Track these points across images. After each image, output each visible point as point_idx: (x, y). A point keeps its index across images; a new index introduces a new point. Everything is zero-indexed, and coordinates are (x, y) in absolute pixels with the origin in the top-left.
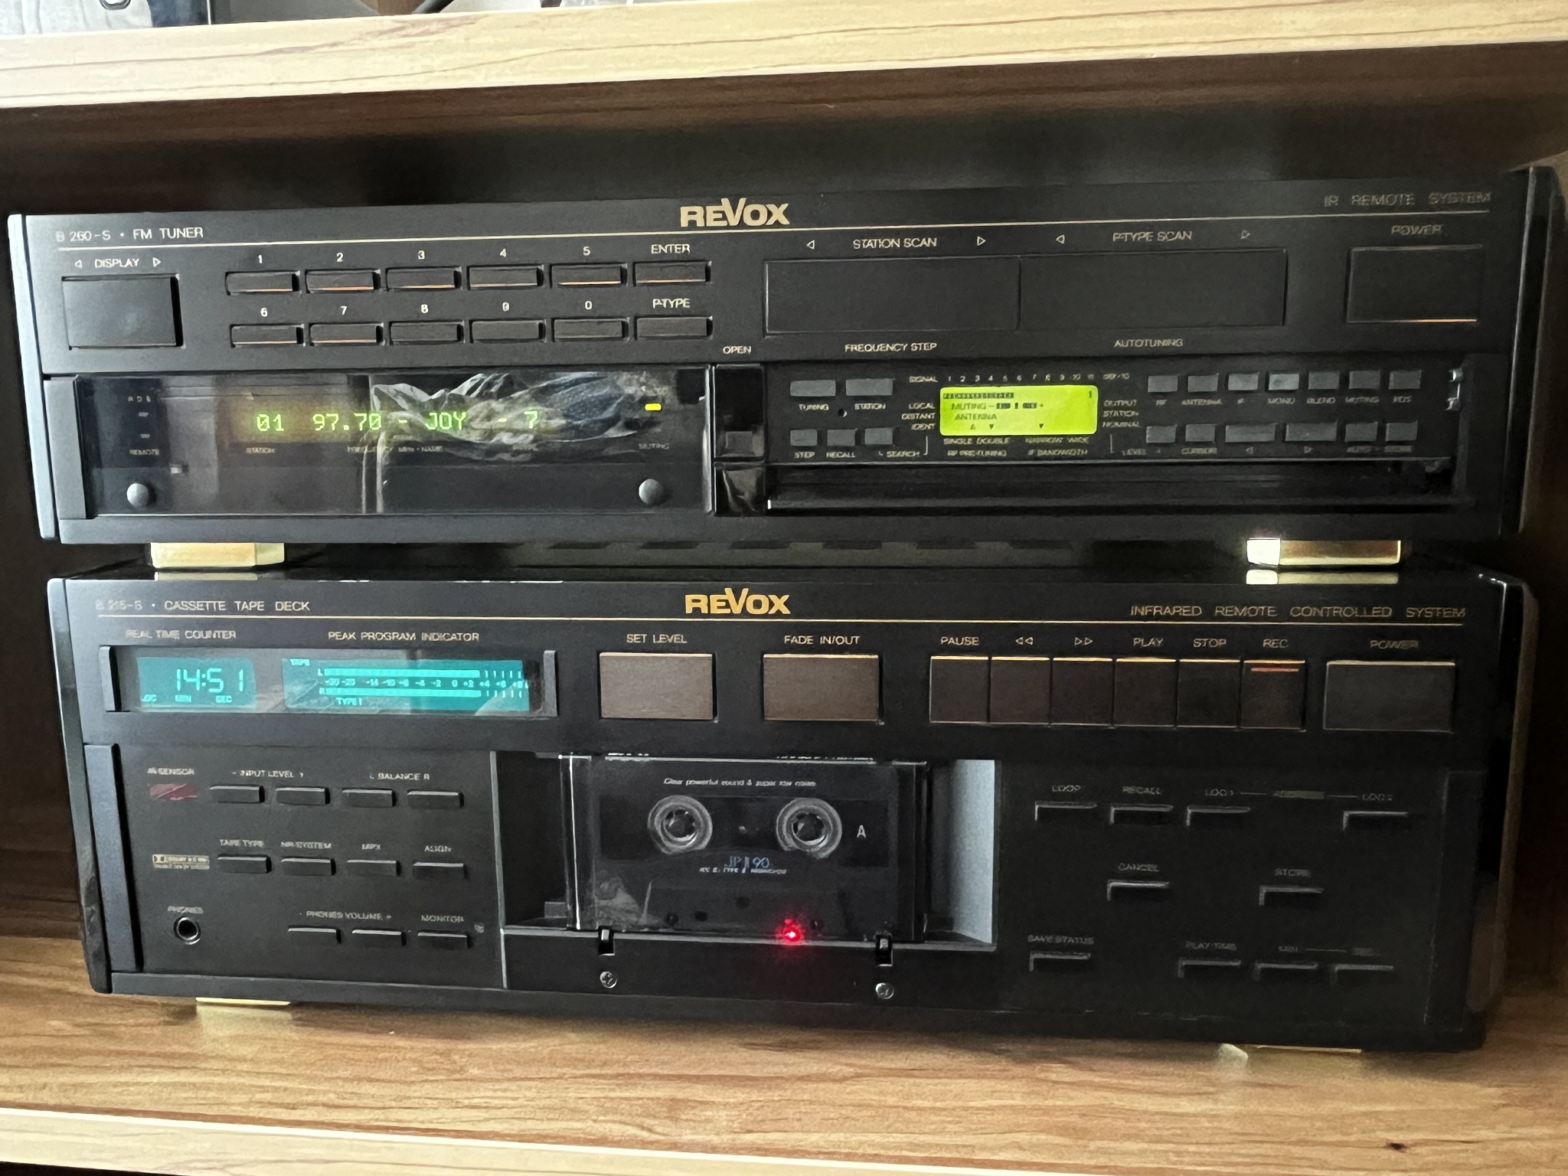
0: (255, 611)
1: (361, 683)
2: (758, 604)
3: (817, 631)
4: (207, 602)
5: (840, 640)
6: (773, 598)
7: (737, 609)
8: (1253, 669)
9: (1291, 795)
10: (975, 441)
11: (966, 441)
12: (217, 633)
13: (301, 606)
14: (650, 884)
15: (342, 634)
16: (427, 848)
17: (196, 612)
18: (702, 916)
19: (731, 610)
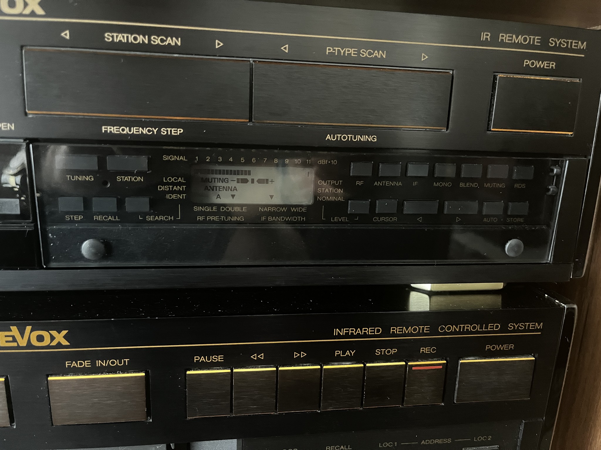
2: (40, 338)
3: (93, 356)
5: (113, 363)
6: (54, 333)
7: (23, 343)
8: (413, 368)
9: (432, 442)
10: (218, 209)
11: (212, 209)
19: (18, 344)
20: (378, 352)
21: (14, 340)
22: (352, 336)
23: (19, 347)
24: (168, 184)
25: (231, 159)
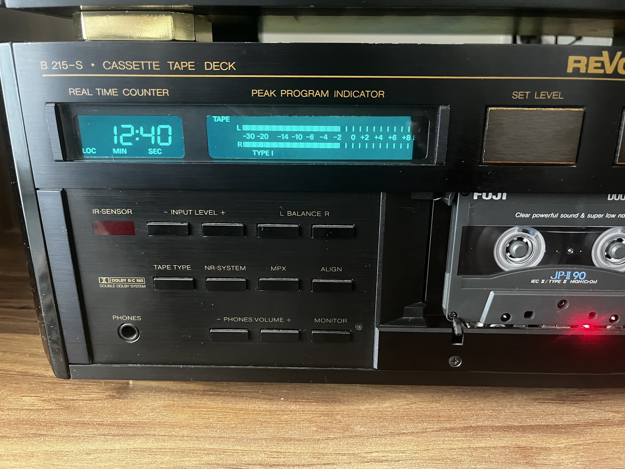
0: (186, 71)
1: (274, 136)
4: (143, 62)
7: (610, 70)
12: (152, 91)
13: (228, 66)
14: (492, 292)
15: (264, 92)
16: (323, 269)
17: (133, 72)
18: (528, 314)
19: (605, 71)
21: (603, 67)
23: (605, 75)
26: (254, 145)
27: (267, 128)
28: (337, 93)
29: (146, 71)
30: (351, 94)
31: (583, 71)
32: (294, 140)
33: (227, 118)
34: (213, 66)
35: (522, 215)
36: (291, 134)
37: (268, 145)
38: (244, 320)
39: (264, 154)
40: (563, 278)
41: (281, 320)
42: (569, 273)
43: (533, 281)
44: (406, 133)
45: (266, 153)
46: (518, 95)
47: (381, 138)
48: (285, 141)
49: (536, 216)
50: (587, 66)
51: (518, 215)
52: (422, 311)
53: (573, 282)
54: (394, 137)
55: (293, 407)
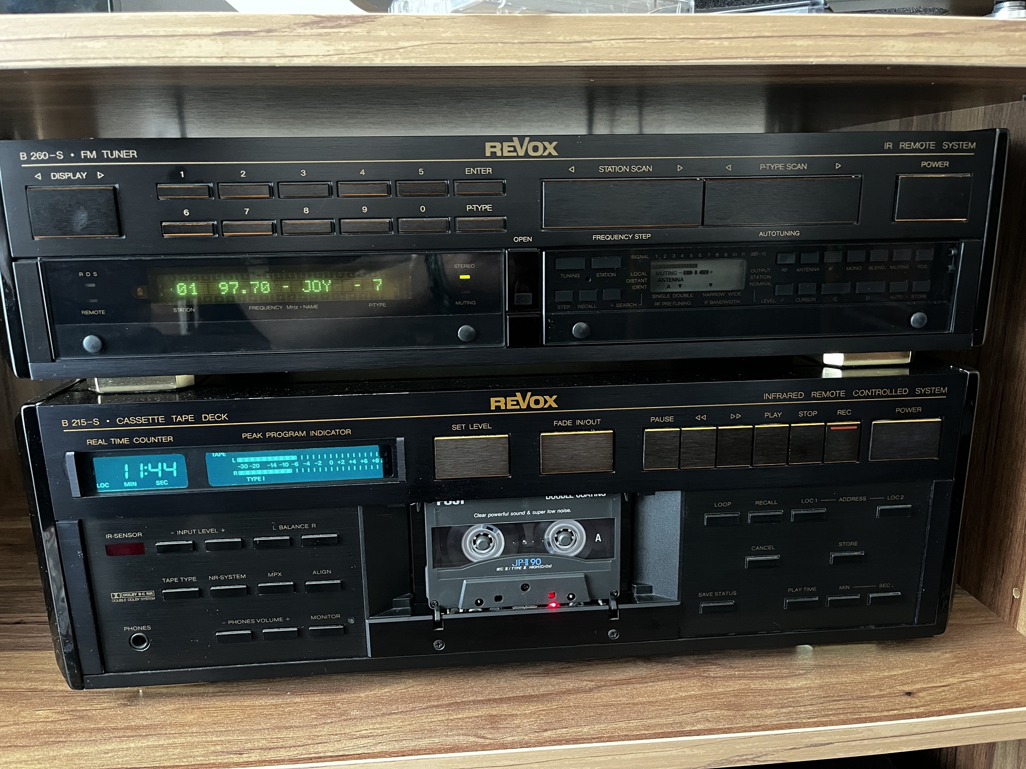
0: (187, 422)
1: (264, 465)
2: (537, 402)
3: (574, 417)
4: (150, 417)
5: (588, 422)
6: (547, 397)
7: (524, 406)
8: (832, 428)
9: (849, 499)
10: (671, 296)
11: (666, 296)
12: (158, 439)
13: (221, 417)
14: (465, 581)
15: (252, 435)
16: (314, 572)
17: (142, 425)
18: (498, 598)
19: (520, 407)
20: (801, 414)
21: (518, 404)
22: (779, 400)
24: (634, 277)
25: (682, 256)
26: (248, 473)
27: (258, 459)
28: (312, 433)
29: (154, 424)
30: (324, 433)
31: (503, 407)
32: (282, 467)
33: (224, 454)
34: (209, 417)
35: (479, 516)
36: (278, 462)
37: (259, 472)
38: (248, 621)
39: (257, 480)
40: (523, 565)
41: (280, 619)
42: (527, 560)
43: (498, 569)
44: (375, 457)
45: (259, 479)
46: (456, 427)
47: (355, 462)
48: (274, 468)
49: (491, 515)
50: (506, 404)
51: (476, 515)
52: (408, 602)
53: (532, 567)
54: (366, 461)
55: (298, 700)
